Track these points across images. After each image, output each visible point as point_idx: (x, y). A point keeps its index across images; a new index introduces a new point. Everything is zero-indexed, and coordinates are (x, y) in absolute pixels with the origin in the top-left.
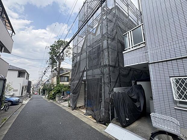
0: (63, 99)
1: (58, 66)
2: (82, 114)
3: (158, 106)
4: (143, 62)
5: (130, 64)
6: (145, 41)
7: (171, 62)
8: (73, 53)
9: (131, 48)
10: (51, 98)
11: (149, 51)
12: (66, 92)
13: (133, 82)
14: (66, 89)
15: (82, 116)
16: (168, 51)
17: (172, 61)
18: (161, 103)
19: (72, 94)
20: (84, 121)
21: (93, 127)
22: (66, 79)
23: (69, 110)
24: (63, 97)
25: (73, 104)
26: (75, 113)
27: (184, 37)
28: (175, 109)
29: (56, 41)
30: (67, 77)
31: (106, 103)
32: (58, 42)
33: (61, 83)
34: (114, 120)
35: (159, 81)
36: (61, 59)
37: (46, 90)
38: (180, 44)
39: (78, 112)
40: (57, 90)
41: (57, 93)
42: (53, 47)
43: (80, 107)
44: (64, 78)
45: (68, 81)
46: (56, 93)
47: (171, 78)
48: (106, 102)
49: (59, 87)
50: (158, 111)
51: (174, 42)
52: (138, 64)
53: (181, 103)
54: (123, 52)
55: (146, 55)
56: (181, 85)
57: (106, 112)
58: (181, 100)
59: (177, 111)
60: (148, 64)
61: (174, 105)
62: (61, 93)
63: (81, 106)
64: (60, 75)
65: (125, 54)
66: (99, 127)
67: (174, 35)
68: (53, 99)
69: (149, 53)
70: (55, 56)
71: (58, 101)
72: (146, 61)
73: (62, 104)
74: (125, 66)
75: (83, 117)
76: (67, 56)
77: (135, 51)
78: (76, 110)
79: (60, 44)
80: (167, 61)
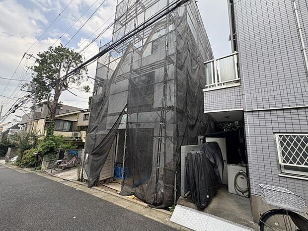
0: (61, 165)
1: (52, 99)
2: (113, 193)
3: (256, 173)
4: (236, 108)
5: (218, 109)
6: (239, 79)
7: (276, 112)
8: (96, 77)
9: (217, 85)
10: (27, 163)
11: (245, 93)
12: (68, 151)
13: (200, 137)
14: (69, 145)
15: (115, 198)
16: (272, 97)
17: (278, 112)
18: (260, 169)
19: (91, 157)
20: (124, 207)
21: (146, 216)
22: (67, 125)
23: (83, 188)
24: (60, 163)
25: (90, 175)
26: (98, 192)
27: (294, 82)
28: (279, 176)
29: (54, 48)
30: (69, 121)
31: (167, 171)
32: (58, 49)
33: (56, 133)
34: (181, 199)
35: (258, 138)
36: (60, 85)
37: (10, 146)
38: (289, 90)
39: (103, 190)
40: (48, 148)
41: (45, 154)
42: (45, 56)
43: (105, 181)
44: (62, 123)
45: (71, 130)
46: (43, 153)
47: (276, 134)
48: (167, 169)
49: (51, 141)
50: (256, 180)
51: (281, 87)
52: (228, 110)
53: (286, 168)
54: (204, 90)
55: (241, 98)
56: (288, 144)
57: (166, 186)
58: (288, 164)
59: (281, 179)
60: (243, 112)
61: (277, 171)
62: (56, 153)
63: (107, 179)
64: (56, 116)
65: (207, 93)
66: (157, 215)
67: (281, 76)
68: (32, 166)
69: (245, 97)
70: (48, 77)
71: (49, 171)
72: (241, 108)
73: (59, 175)
74: (205, 112)
75: (118, 199)
76: (74, 82)
77: (224, 90)
78: (97, 186)
79: (62, 55)
80: (270, 110)
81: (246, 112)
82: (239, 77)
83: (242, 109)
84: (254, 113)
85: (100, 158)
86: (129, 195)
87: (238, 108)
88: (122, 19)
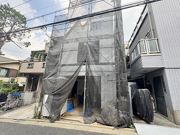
2: (79, 124)
9: (148, 53)
11: (164, 59)
15: (84, 127)
16: (177, 62)
20: (101, 132)
22: (4, 72)
24: (3, 104)
30: (6, 69)
39: (68, 123)
50: (175, 103)
54: (141, 55)
65: (143, 57)
69: (164, 61)
80: (177, 68)
81: (166, 68)
82: (159, 51)
83: (164, 67)
84: (170, 69)
85: (62, 97)
86: (93, 123)
87: (162, 66)
88: (74, 2)
